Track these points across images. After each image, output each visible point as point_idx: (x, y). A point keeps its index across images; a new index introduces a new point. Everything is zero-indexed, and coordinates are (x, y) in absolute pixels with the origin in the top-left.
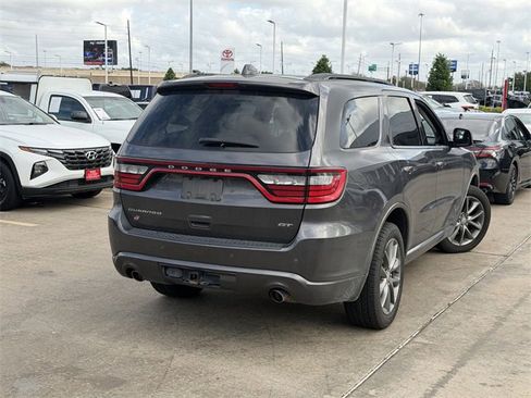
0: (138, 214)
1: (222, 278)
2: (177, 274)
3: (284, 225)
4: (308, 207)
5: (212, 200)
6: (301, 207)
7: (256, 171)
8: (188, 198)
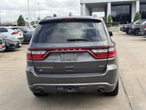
0: (41, 69)
1: (80, 88)
2: (61, 89)
3: (101, 66)
4: (109, 59)
5: (74, 60)
6: (107, 59)
7: (91, 48)
8: (64, 61)
